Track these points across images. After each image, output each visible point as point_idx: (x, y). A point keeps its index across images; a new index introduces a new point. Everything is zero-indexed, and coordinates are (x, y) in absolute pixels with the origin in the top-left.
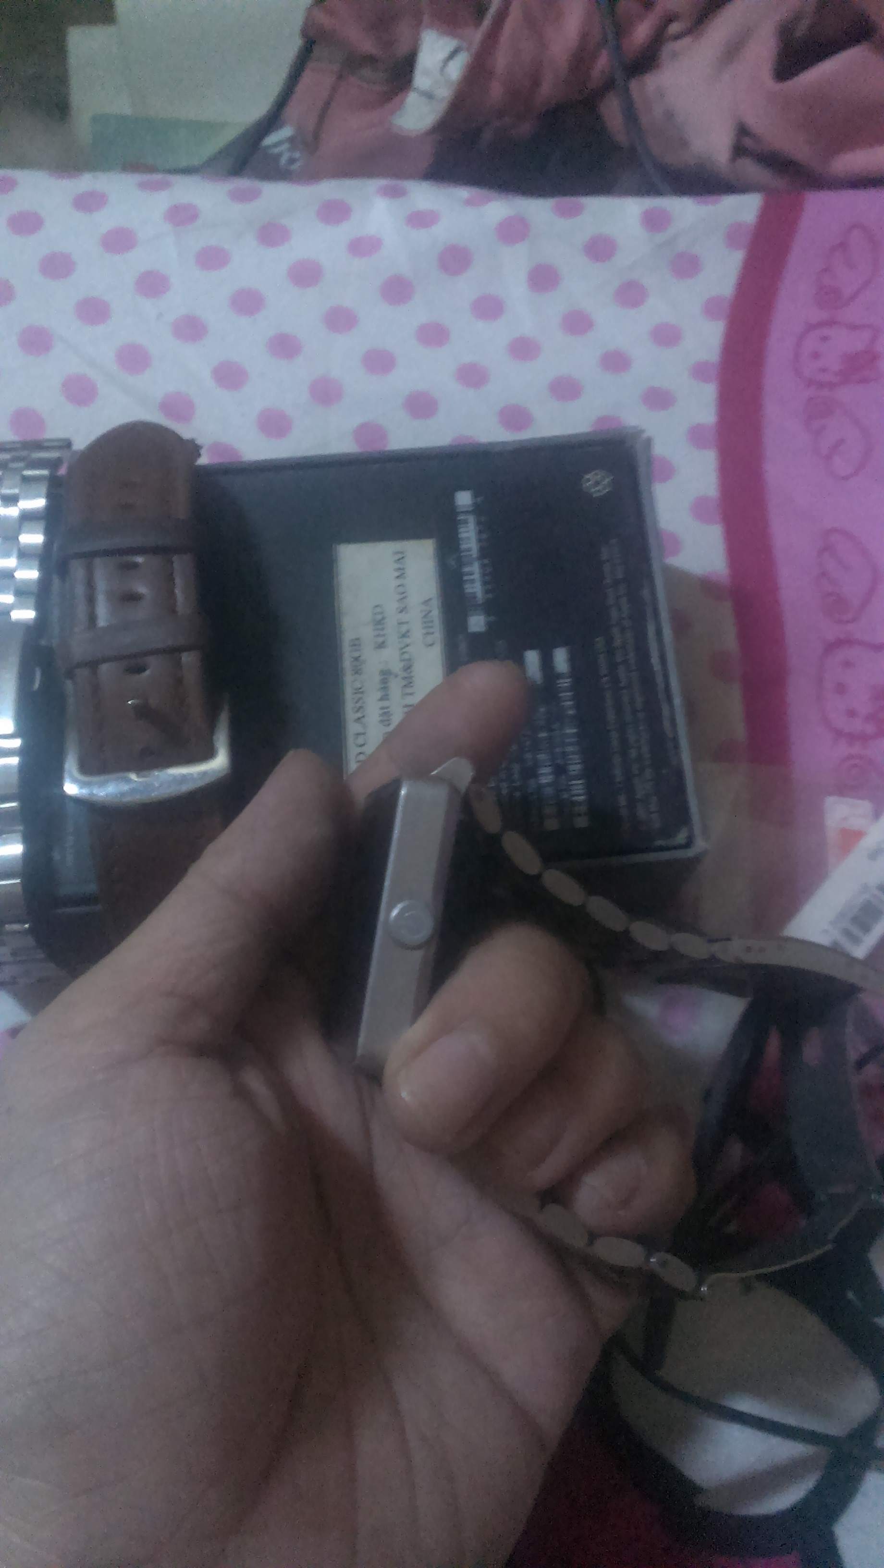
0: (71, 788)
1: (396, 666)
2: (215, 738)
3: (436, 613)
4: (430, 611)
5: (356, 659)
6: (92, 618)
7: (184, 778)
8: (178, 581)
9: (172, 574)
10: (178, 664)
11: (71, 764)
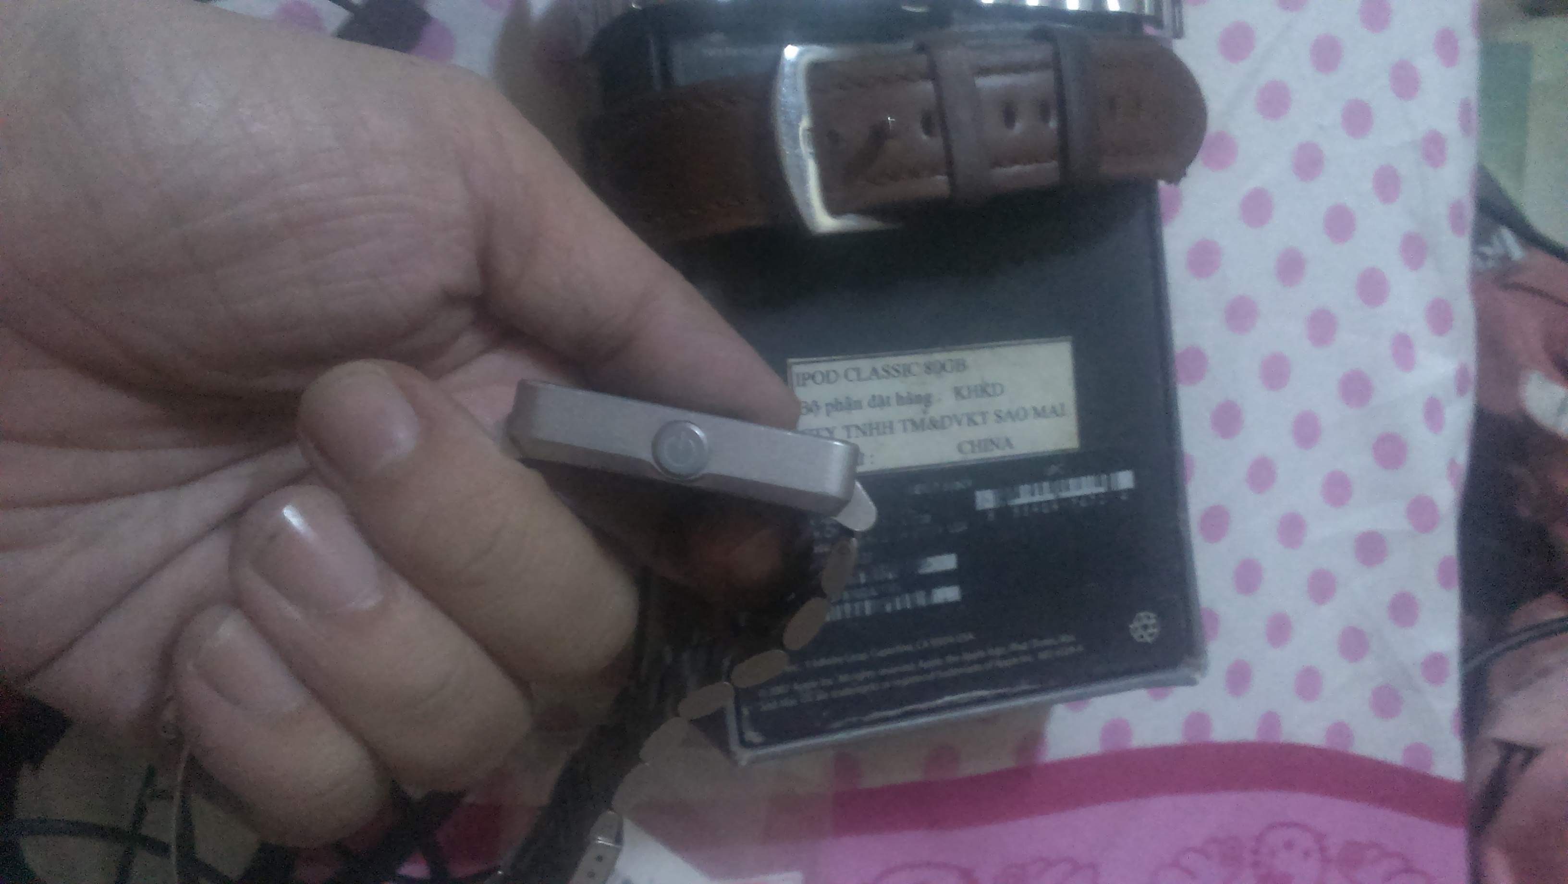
0: (791, 52)
1: (935, 411)
2: (852, 216)
3: (997, 453)
4: (997, 447)
5: (943, 367)
6: (985, 71)
7: (803, 181)
8: (1029, 168)
9: (1037, 161)
10: (934, 171)
11: (818, 52)
